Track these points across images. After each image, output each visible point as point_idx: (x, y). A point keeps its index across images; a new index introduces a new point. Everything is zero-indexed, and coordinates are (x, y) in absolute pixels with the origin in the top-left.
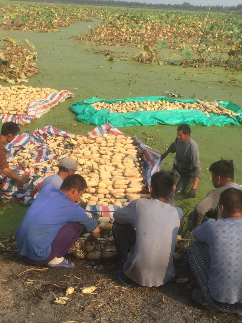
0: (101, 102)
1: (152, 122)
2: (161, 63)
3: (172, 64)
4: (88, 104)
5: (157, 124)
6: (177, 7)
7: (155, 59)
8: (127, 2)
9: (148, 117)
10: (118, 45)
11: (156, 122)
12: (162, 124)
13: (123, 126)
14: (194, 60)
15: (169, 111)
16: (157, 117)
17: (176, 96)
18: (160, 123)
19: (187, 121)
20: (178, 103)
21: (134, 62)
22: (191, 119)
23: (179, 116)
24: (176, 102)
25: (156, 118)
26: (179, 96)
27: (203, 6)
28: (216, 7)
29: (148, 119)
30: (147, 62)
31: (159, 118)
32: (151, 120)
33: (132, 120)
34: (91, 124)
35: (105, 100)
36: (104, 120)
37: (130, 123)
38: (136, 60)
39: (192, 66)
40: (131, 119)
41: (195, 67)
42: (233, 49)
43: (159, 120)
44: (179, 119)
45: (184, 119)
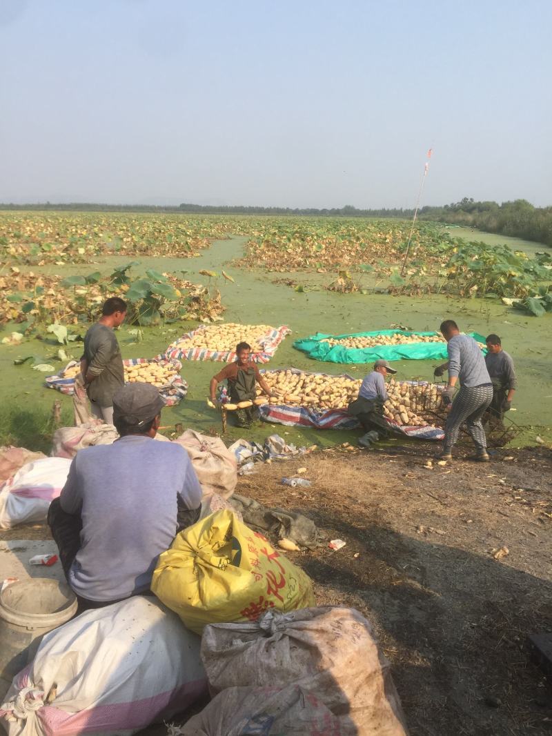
0: (329, 338)
1: (395, 356)
2: (365, 292)
3: (379, 292)
4: (317, 341)
5: (400, 359)
6: (336, 212)
7: (355, 287)
8: (263, 208)
9: (390, 351)
10: (293, 271)
11: (398, 357)
12: (405, 358)
13: (364, 362)
14: (404, 287)
15: (410, 345)
16: (399, 351)
17: (406, 329)
18: (403, 358)
19: (434, 355)
20: (416, 337)
21: (329, 292)
22: (438, 353)
23: (424, 350)
24: (413, 335)
25: (398, 353)
26: (410, 329)
27: (374, 209)
28: (392, 210)
29: (389, 354)
30: (347, 292)
31: (402, 353)
32: (394, 355)
33: (373, 356)
34: (328, 361)
35: (332, 336)
36: (343, 356)
37: (370, 358)
38: (331, 289)
39: (404, 294)
40: (372, 354)
41: (409, 295)
42: (454, 272)
43: (402, 355)
44: (425, 353)
45: (430, 353)
